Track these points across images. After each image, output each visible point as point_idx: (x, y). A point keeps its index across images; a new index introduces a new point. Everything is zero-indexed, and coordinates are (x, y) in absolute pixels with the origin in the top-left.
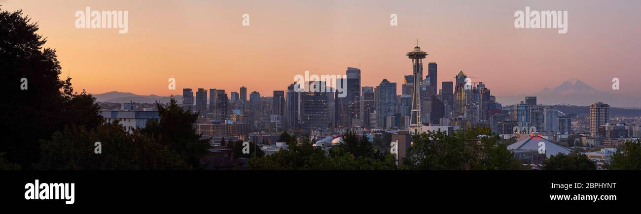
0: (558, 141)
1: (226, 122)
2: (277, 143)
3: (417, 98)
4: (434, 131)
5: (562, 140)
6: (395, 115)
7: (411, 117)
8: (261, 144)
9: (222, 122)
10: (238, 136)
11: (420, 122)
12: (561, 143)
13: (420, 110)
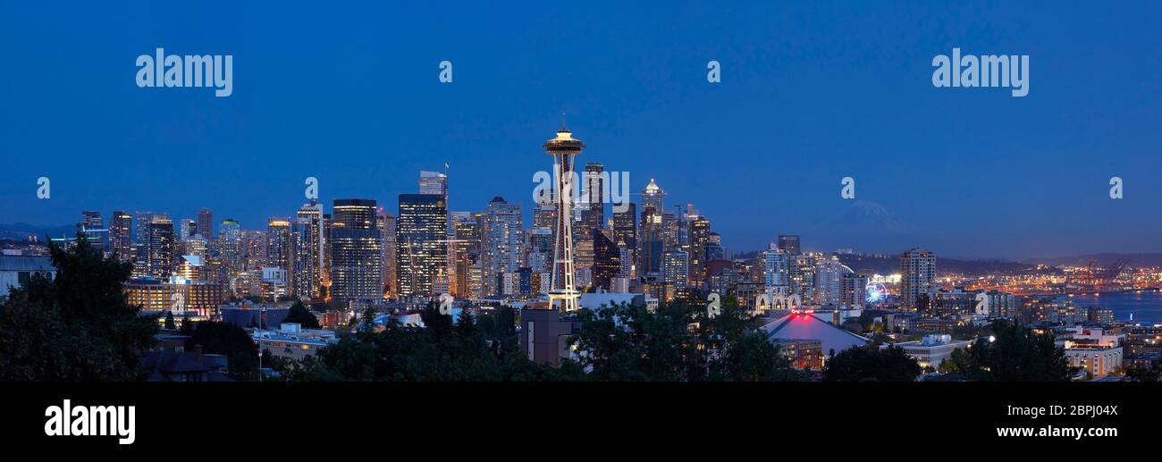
0: (842, 321)
1: (171, 282)
2: (282, 325)
3: (565, 237)
4: (623, 303)
5: (850, 320)
6: (521, 270)
7: (554, 275)
8: (248, 326)
9: (164, 280)
10: (198, 310)
11: (571, 286)
12: (847, 326)
13: (570, 261)
